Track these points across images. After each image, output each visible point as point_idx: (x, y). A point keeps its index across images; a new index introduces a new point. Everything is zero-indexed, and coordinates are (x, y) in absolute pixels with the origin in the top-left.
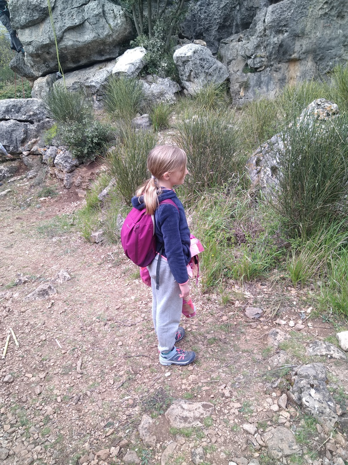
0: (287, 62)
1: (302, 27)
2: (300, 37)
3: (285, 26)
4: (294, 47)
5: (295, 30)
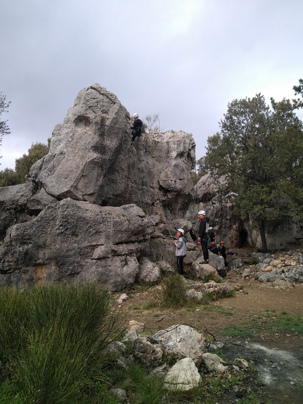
0: (33, 266)
1: (44, 240)
2: (42, 247)
3: (28, 239)
4: (38, 255)
5: (37, 243)
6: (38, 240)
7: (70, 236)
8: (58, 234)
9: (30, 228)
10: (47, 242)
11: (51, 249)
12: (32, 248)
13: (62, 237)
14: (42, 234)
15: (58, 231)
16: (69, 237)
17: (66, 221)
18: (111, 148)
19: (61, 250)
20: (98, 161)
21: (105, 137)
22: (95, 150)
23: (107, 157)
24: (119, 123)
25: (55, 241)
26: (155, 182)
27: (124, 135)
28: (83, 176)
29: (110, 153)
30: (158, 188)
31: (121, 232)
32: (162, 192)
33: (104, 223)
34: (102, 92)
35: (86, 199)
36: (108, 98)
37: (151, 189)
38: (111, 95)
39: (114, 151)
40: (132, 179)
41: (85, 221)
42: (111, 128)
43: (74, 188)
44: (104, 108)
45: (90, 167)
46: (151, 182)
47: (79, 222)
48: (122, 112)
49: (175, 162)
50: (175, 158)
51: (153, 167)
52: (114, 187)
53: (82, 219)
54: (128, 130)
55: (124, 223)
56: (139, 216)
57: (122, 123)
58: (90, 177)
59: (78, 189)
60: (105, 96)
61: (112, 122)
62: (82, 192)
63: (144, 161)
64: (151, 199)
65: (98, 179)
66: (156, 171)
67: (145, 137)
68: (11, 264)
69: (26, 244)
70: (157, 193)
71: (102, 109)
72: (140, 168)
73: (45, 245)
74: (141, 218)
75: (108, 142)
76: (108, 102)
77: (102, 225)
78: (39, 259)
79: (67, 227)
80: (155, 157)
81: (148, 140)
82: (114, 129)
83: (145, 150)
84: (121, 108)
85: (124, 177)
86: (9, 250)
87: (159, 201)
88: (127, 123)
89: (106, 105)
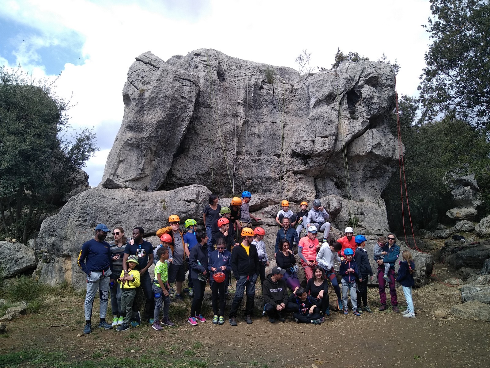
6: (61, 232)
7: (89, 227)
8: (77, 226)
9: (55, 220)
10: (68, 234)
11: (71, 241)
12: (57, 240)
13: (81, 229)
14: (64, 226)
15: (77, 223)
16: (88, 229)
17: (85, 213)
18: (151, 123)
19: (79, 242)
20: (132, 141)
21: (145, 112)
22: (131, 130)
23: (145, 135)
24: (162, 91)
25: (74, 233)
26: (285, 147)
27: (180, 102)
28: (120, 161)
29: (149, 130)
30: (289, 155)
31: (151, 222)
32: (301, 159)
33: (129, 212)
34: (145, 61)
35: (128, 186)
36: (151, 65)
37: (276, 158)
38: (155, 60)
39: (156, 126)
40: (233, 150)
41: (105, 211)
42: (152, 100)
43: (114, 176)
44: (145, 79)
45: (127, 151)
46: (276, 148)
47: (98, 213)
48: (168, 76)
49: (313, 112)
50: (313, 107)
51: (284, 127)
52: (197, 165)
53: (102, 209)
54: (186, 94)
55: (156, 211)
56: (184, 200)
57: (167, 90)
58: (129, 161)
59: (118, 176)
60: (148, 64)
61: (153, 92)
62: (123, 178)
63: (266, 121)
64: (277, 172)
65: (140, 162)
66: (289, 131)
67: (268, 89)
68: (46, 254)
69: (52, 235)
70: (287, 162)
71: (143, 81)
72: (256, 133)
73: (67, 237)
74: (187, 203)
75: (149, 117)
76: (149, 71)
77: (126, 214)
78: (64, 250)
79: (85, 218)
80: (289, 112)
81: (276, 91)
82: (159, 100)
83: (271, 106)
84: (165, 72)
85: (215, 150)
86: (43, 242)
87: (291, 173)
88: (183, 86)
89: (147, 75)
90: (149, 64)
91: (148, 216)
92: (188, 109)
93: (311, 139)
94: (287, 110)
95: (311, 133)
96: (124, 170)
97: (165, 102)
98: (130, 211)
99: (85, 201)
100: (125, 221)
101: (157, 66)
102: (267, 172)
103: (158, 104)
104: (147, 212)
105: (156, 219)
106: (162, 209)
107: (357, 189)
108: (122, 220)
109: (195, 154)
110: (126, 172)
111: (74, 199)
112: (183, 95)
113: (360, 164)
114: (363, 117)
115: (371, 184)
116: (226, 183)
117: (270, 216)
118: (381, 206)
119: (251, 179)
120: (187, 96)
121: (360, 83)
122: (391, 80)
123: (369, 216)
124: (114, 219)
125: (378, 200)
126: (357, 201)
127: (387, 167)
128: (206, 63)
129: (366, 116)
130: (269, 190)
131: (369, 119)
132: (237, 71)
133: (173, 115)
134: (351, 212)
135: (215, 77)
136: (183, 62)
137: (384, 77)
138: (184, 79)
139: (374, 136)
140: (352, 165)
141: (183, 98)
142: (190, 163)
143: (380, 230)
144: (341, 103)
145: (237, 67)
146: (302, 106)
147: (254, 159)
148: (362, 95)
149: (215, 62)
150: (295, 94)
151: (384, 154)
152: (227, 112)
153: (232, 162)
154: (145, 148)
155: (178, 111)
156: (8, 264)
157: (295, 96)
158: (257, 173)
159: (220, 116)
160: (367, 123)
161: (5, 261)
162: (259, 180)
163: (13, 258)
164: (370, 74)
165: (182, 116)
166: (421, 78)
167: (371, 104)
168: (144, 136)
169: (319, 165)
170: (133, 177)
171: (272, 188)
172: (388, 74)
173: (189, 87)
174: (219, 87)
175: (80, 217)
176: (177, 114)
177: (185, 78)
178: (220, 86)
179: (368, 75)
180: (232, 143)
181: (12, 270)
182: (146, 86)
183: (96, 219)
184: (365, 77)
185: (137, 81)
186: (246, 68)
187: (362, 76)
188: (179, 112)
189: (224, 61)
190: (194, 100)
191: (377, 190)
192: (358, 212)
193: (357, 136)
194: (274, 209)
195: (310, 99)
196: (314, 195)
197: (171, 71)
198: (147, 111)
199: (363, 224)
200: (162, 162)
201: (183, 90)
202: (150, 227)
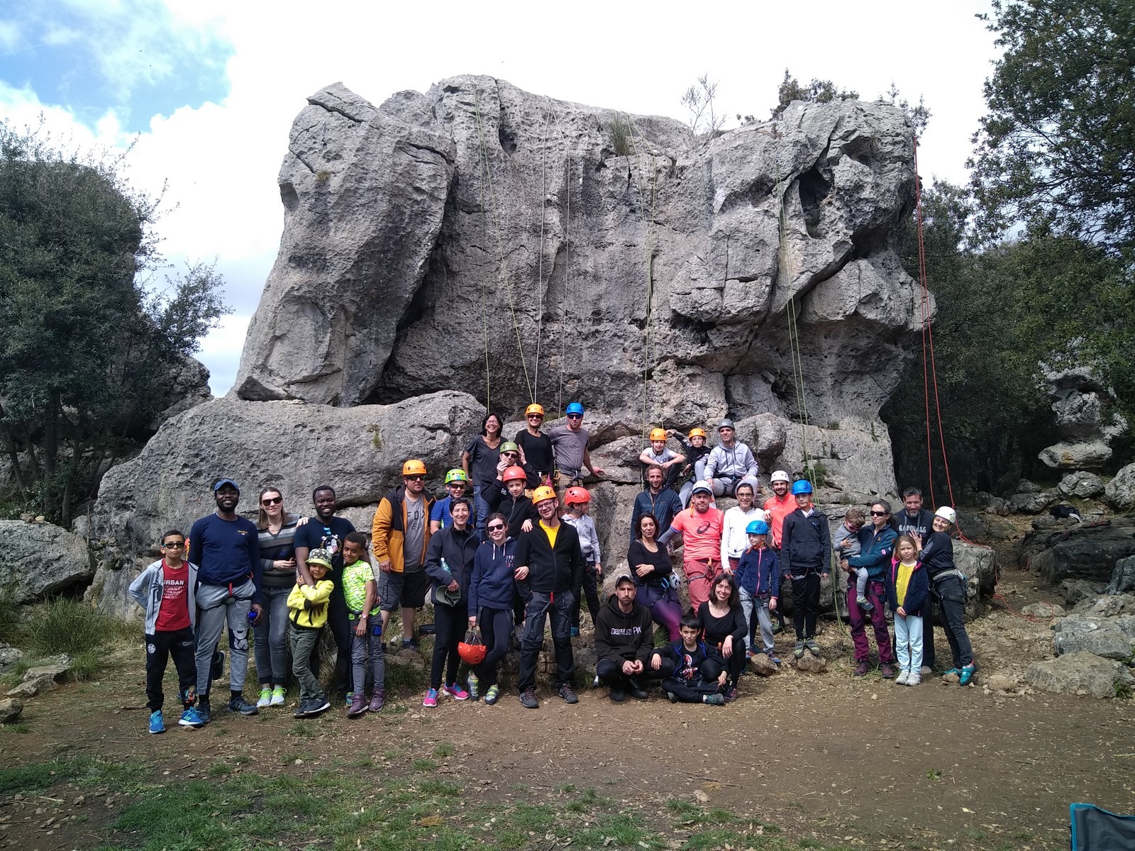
6: (144, 499)
7: (208, 489)
8: (180, 486)
9: (130, 474)
10: (159, 505)
11: (167, 520)
12: (137, 517)
13: (190, 493)
14: (151, 486)
15: (181, 479)
16: (205, 492)
17: (197, 455)
18: (345, 250)
19: (184, 521)
20: (301, 292)
21: (331, 224)
22: (298, 265)
23: (331, 278)
24: (369, 176)
25: (173, 502)
26: (655, 303)
27: (410, 199)
28: (276, 338)
29: (340, 265)
30: (666, 321)
31: (347, 477)
32: (692, 331)
33: (296, 454)
34: (330, 104)
35: (293, 394)
36: (344, 114)
37: (634, 328)
38: (352, 104)
39: (356, 256)
40: (534, 310)
41: (242, 452)
42: (347, 196)
43: (262, 372)
44: (329, 147)
45: (290, 313)
46: (636, 307)
47: (227, 455)
48: (383, 139)
49: (720, 222)
50: (721, 209)
51: (654, 257)
52: (452, 345)
53: (235, 447)
54: (425, 182)
55: (359, 451)
56: (422, 426)
57: (380, 172)
58: (296, 338)
59: (271, 372)
60: (335, 113)
61: (349, 178)
62: (282, 377)
63: (613, 244)
64: (638, 360)
65: (320, 339)
66: (665, 265)
67: (617, 169)
68: (112, 549)
69: (126, 507)
70: (661, 337)
71: (324, 151)
72: (590, 270)
73: (157, 512)
74: (429, 434)
75: (340, 235)
76: (339, 129)
77: (289, 458)
78: (153, 541)
79: (198, 469)
80: (667, 221)
81: (635, 173)
82: (361, 195)
83: (624, 207)
84: (376, 130)
85: (494, 310)
86: (105, 522)
87: (669, 364)
88: (417, 164)
89: (334, 139)
90: (339, 111)
91: (340, 462)
92: (430, 215)
93: (714, 284)
94: (661, 218)
95: (715, 270)
96: (284, 358)
97: (376, 201)
98: (299, 451)
99: (197, 430)
100: (287, 475)
101: (356, 118)
102: (615, 362)
103: (361, 205)
104: (336, 454)
105: (359, 470)
106: (372, 446)
107: (823, 399)
108: (281, 472)
109: (447, 320)
110: (290, 362)
111: (172, 424)
112: (418, 185)
113: (830, 341)
114: (838, 232)
115: (857, 387)
116: (519, 386)
117: (620, 462)
118: (878, 438)
119: (577, 377)
120: (427, 186)
121: (832, 153)
122: (904, 146)
123: (850, 461)
124: (262, 469)
125: (872, 424)
126: (823, 427)
127: (893, 348)
128: (472, 109)
129: (845, 231)
130: (619, 403)
131: (851, 237)
132: (544, 128)
133: (396, 229)
134: (809, 451)
135: (494, 141)
136: (420, 106)
137: (889, 139)
138: (419, 147)
139: (862, 276)
140: (811, 343)
141: (418, 190)
142: (437, 341)
143: (874, 493)
144: (785, 200)
145: (544, 117)
146: (695, 209)
147: (585, 330)
148: (836, 180)
149: (493, 106)
150: (680, 181)
151: (887, 318)
152: (521, 224)
153: (534, 339)
154: (332, 307)
155: (407, 220)
156: (27, 572)
157: (679, 184)
158: (591, 364)
159: (506, 231)
160: (847, 246)
161: (22, 564)
162: (596, 379)
163: (40, 560)
164: (855, 131)
165: (417, 232)
166: (975, 141)
167: (857, 203)
168: (329, 280)
169: (734, 345)
170: (305, 374)
171: (626, 398)
172: (898, 131)
173: (432, 166)
174: (503, 165)
175: (185, 466)
176: (405, 228)
177: (421, 144)
178: (506, 161)
179: (850, 135)
180: (532, 295)
181: (37, 585)
182: (332, 162)
183: (222, 470)
184: (843, 138)
185: (312, 152)
186: (567, 120)
187: (836, 137)
188: (408, 223)
189: (515, 104)
190: (443, 196)
191: (870, 402)
192: (825, 453)
193: (823, 277)
194: (628, 447)
195: (713, 192)
196: (724, 413)
197: (390, 128)
198: (335, 221)
199: (836, 480)
200: (371, 339)
201: (418, 173)
202: (344, 487)
